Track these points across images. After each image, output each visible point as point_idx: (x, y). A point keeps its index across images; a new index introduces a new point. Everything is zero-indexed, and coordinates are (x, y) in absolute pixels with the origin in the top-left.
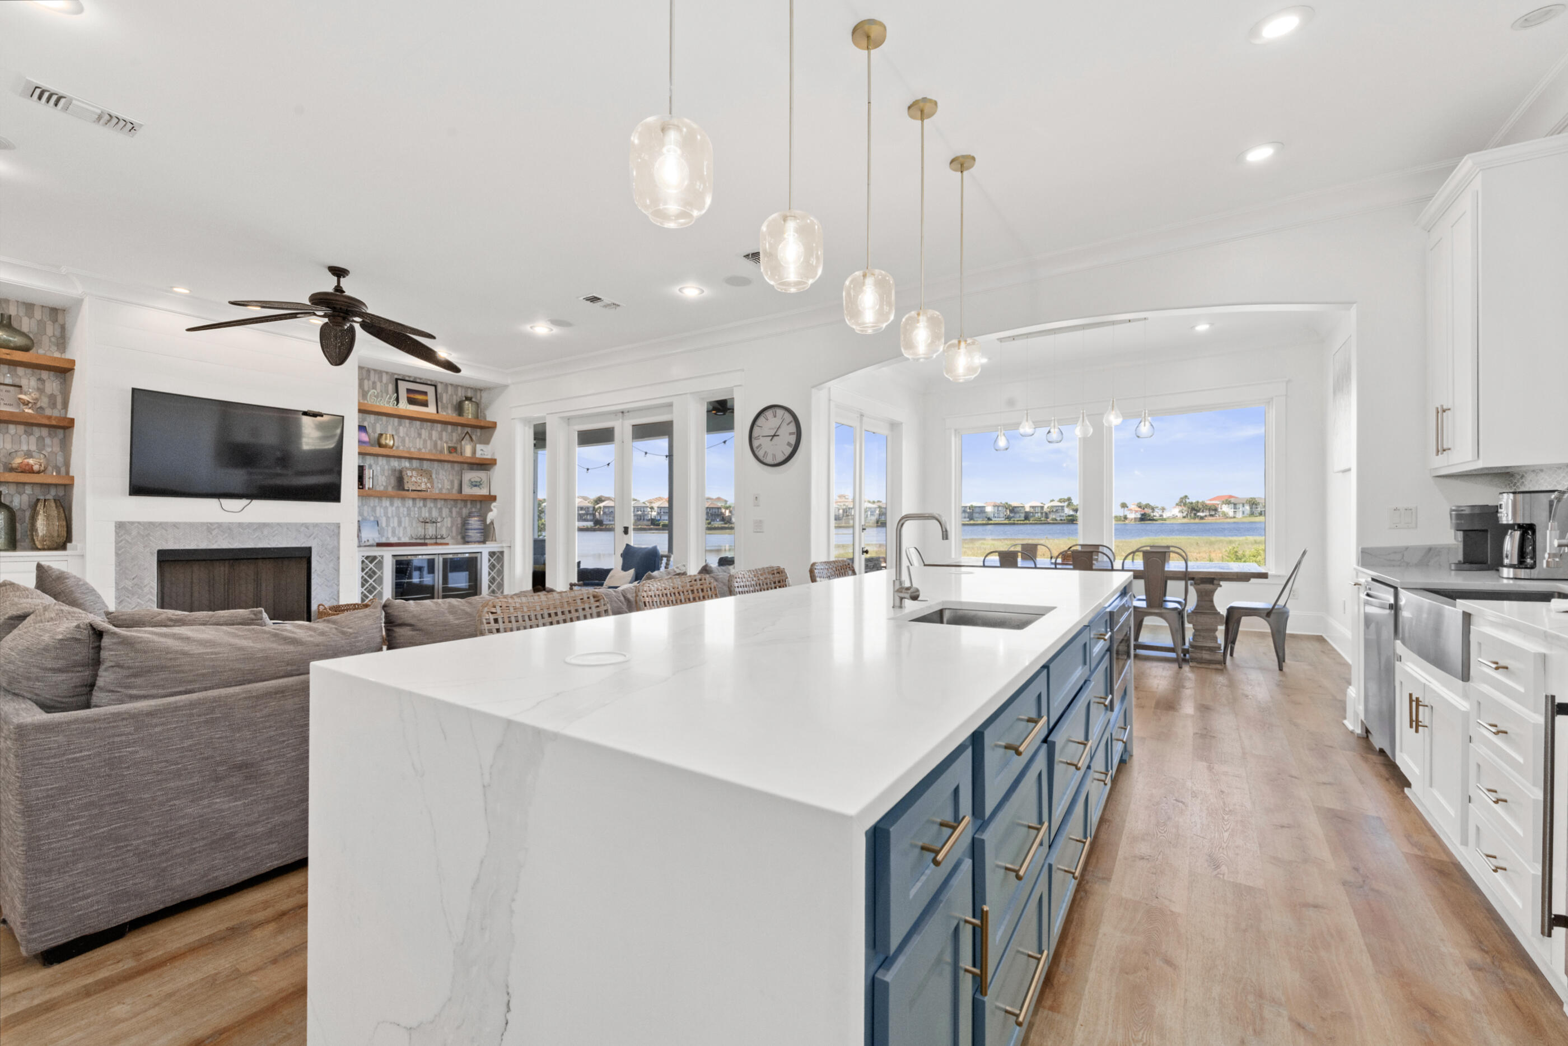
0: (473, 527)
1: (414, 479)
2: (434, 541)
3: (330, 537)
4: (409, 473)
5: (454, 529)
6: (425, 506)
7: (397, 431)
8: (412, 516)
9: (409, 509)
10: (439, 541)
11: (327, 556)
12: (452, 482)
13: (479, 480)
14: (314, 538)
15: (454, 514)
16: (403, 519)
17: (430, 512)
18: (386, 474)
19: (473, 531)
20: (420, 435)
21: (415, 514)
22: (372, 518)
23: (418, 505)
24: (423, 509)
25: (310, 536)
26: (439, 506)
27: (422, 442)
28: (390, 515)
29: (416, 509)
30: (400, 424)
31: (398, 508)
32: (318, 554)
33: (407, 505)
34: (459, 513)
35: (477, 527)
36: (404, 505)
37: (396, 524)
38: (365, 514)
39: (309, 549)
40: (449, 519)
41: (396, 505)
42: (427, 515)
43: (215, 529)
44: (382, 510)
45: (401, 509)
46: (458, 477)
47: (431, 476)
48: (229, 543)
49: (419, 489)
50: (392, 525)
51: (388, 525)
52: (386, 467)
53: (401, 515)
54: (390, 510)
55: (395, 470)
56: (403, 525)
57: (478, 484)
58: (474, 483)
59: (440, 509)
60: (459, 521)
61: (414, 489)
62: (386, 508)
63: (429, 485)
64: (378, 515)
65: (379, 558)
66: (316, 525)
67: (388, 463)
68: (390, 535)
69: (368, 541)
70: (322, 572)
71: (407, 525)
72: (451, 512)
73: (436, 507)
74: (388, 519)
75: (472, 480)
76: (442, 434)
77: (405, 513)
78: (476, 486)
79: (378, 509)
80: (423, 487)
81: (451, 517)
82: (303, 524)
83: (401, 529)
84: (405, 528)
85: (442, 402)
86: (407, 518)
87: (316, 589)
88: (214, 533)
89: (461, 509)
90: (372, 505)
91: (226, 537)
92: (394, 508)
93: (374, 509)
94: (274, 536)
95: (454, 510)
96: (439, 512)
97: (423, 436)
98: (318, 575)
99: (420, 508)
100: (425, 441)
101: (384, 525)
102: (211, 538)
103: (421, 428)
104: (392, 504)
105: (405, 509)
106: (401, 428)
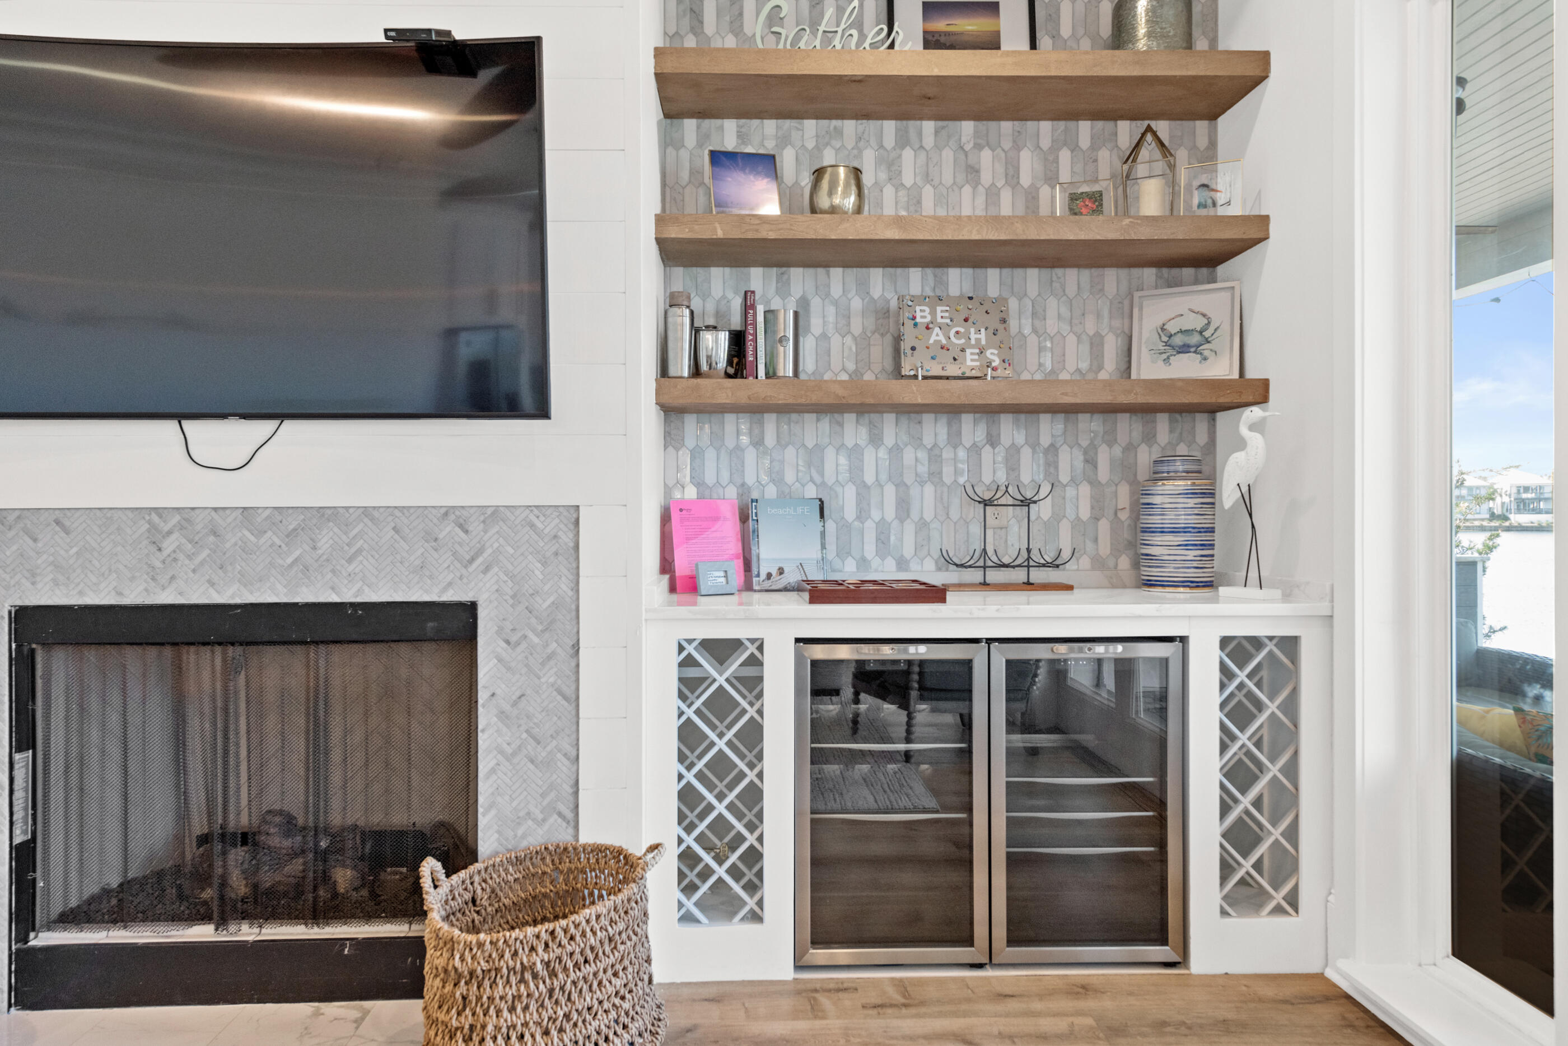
0: (1169, 519)
1: (937, 336)
2: (1019, 576)
3: (545, 564)
4: (923, 314)
5: (1104, 526)
6: (993, 441)
7: (891, 165)
8: (948, 479)
9: (935, 456)
10: (1038, 576)
11: (536, 640)
12: (1096, 344)
13: (1199, 323)
14: (486, 570)
15: (1104, 472)
16: (915, 491)
17: (1013, 466)
18: (857, 328)
19: (1169, 538)
20: (973, 172)
21: (957, 472)
22: (811, 492)
23: (967, 440)
24: (987, 452)
25: (472, 560)
26: (1045, 441)
27: (981, 200)
28: (869, 478)
29: (962, 454)
30: (903, 141)
31: (896, 451)
32: (500, 630)
33: (928, 440)
34: (1126, 468)
35: (1183, 520)
36: (917, 441)
37: (890, 512)
38: (790, 477)
39: (471, 608)
40: (1085, 489)
41: (889, 439)
42: (1002, 477)
43: (170, 533)
44: (843, 460)
45: (909, 455)
46: (1117, 323)
47: (1004, 321)
48: (211, 583)
49: (953, 370)
50: (876, 515)
51: (862, 515)
52: (857, 304)
53: (909, 479)
54: (869, 456)
55: (886, 313)
56: (915, 515)
57: (1195, 339)
58: (1178, 340)
59: (1053, 449)
60: (1124, 496)
61: (936, 371)
62: (855, 453)
63: (993, 355)
64: (830, 477)
65: (752, 649)
66: (493, 515)
67: (863, 287)
68: (870, 550)
69: (781, 571)
70: (515, 704)
71: (928, 516)
72: (1091, 462)
73: (1034, 445)
74: (863, 490)
75: (1172, 328)
76: (1056, 161)
77: (923, 469)
78: (1184, 349)
79: (830, 453)
80: (971, 361)
81: (1094, 483)
82: (447, 512)
83: (909, 528)
84: (922, 525)
85: (1055, 36)
86: (929, 490)
87: (493, 771)
88: (169, 545)
89: (1130, 448)
90: (810, 444)
91: (202, 563)
92: (882, 453)
93: (814, 457)
94: (350, 561)
95: (1104, 456)
96: (1048, 464)
97: (986, 177)
98: (502, 715)
99: (975, 450)
100: (992, 195)
101: (850, 513)
102: (158, 564)
103: (979, 147)
104: (876, 440)
105: (922, 455)
106: (908, 154)
